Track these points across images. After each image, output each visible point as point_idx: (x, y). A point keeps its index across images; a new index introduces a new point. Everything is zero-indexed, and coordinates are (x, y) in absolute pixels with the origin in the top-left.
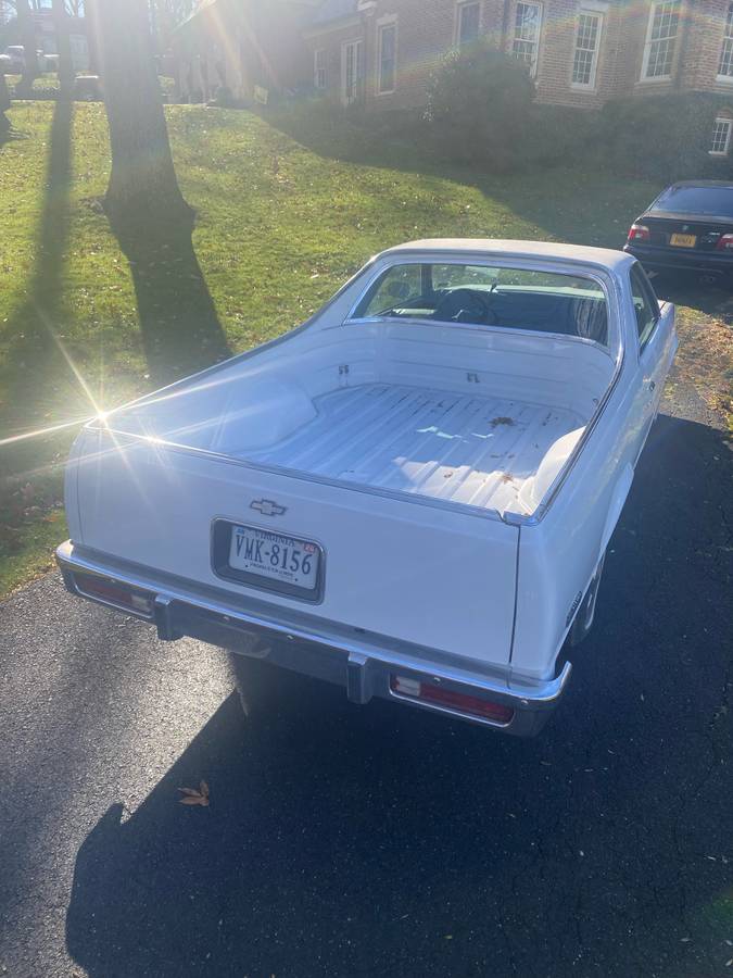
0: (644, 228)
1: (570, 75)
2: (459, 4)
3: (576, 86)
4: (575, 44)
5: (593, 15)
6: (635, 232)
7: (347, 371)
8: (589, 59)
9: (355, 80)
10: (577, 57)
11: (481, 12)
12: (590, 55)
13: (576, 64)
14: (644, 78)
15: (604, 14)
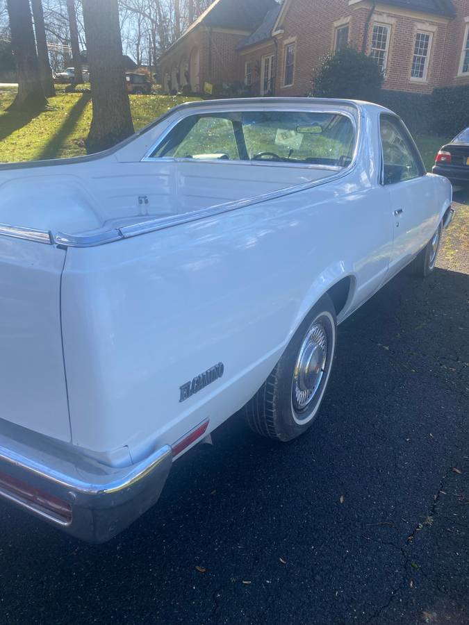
0: (448, 153)
1: (410, 71)
2: (336, 28)
3: (414, 79)
4: (413, 52)
5: (426, 34)
6: (441, 156)
7: (146, 202)
8: (423, 62)
9: (269, 78)
10: (414, 61)
11: (350, 31)
12: (423, 59)
13: (414, 65)
14: (460, 73)
15: (433, 32)
